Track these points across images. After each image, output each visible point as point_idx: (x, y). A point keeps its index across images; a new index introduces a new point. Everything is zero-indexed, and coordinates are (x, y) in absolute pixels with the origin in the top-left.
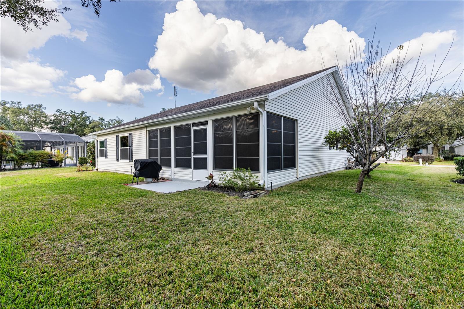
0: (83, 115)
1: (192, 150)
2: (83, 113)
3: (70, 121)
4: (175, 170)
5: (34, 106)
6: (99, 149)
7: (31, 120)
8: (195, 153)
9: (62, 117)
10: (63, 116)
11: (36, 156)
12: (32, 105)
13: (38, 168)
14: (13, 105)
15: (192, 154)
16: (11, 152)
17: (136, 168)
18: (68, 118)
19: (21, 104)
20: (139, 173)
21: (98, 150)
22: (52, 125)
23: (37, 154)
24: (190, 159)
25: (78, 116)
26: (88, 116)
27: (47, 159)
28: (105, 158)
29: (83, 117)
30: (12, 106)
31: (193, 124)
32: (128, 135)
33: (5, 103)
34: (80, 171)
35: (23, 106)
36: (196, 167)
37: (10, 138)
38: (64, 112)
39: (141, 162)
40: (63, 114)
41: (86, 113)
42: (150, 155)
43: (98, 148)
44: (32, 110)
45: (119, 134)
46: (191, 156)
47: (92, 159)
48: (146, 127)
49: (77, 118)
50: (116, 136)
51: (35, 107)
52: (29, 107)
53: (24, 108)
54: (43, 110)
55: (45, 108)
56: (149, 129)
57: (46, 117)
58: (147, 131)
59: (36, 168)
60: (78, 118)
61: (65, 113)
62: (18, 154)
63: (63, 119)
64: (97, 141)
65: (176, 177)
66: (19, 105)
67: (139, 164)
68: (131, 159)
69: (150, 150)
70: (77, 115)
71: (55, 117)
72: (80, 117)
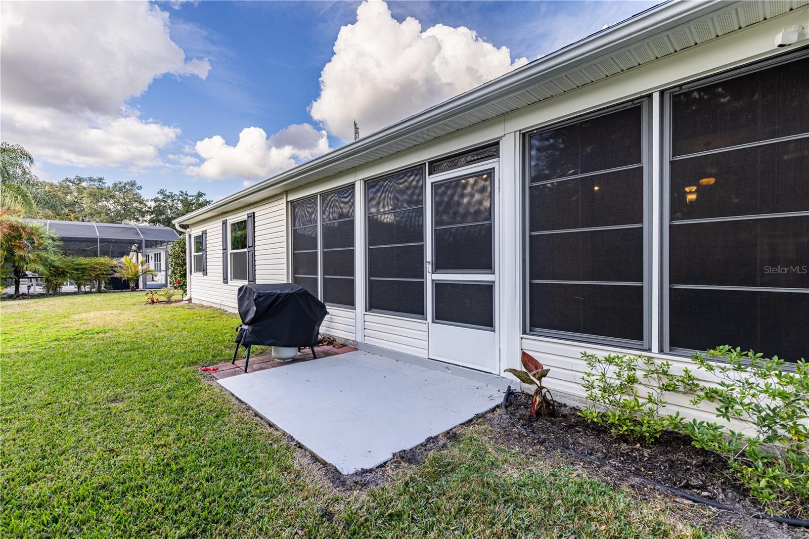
0: (201, 199)
1: (429, 256)
2: (200, 195)
3: (179, 208)
4: (367, 318)
5: (123, 185)
6: (193, 254)
7: (119, 208)
8: (439, 266)
9: (166, 202)
10: (169, 202)
11: (84, 268)
12: (120, 183)
13: (90, 292)
14: (92, 183)
15: (429, 268)
16: (34, 261)
17: (243, 315)
18: (177, 203)
19: (104, 181)
20: (253, 332)
21: (191, 256)
22: (152, 216)
23: (86, 264)
24: (421, 286)
25: (191, 200)
26: (208, 200)
27: (107, 274)
28: (203, 275)
29: (199, 202)
30: (91, 185)
31: (431, 163)
32: (245, 218)
33: (81, 180)
34: (153, 302)
35: (107, 185)
36: (441, 315)
37: (32, 234)
38: (170, 194)
39: (259, 296)
40: (169, 197)
41: (205, 195)
42: (296, 270)
43: (190, 252)
44: (120, 190)
45: (228, 218)
46: (422, 275)
47: (181, 277)
48: (287, 192)
49: (190, 204)
50: (221, 223)
51: (124, 187)
52: (116, 186)
53: (109, 188)
54: (138, 191)
55: (140, 188)
56: (292, 197)
57: (141, 203)
58: (287, 202)
59: (86, 293)
60: (192, 204)
61: (171, 196)
62: (50, 265)
63: (169, 205)
64: (190, 236)
65: (369, 341)
66: (101, 184)
67: (253, 303)
68: (251, 279)
69: (295, 256)
70: (191, 198)
71: (155, 202)
72: (194, 201)
